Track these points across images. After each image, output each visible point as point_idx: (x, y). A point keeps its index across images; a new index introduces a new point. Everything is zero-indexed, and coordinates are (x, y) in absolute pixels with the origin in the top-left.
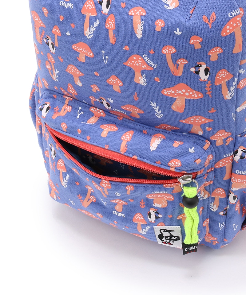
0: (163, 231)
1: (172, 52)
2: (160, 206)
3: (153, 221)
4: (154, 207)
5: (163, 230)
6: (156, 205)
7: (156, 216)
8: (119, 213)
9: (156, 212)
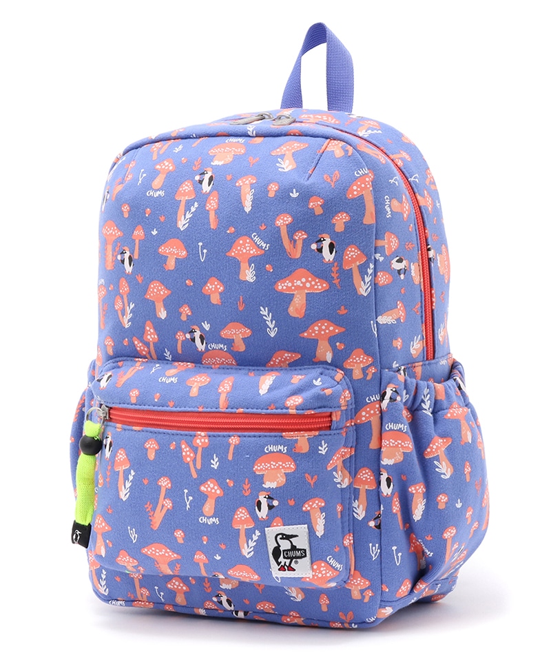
0: (281, 539)
1: (287, 222)
2: (273, 485)
3: (264, 517)
4: (265, 490)
5: (281, 536)
6: (267, 485)
7: (268, 505)
8: (209, 518)
9: (269, 498)
